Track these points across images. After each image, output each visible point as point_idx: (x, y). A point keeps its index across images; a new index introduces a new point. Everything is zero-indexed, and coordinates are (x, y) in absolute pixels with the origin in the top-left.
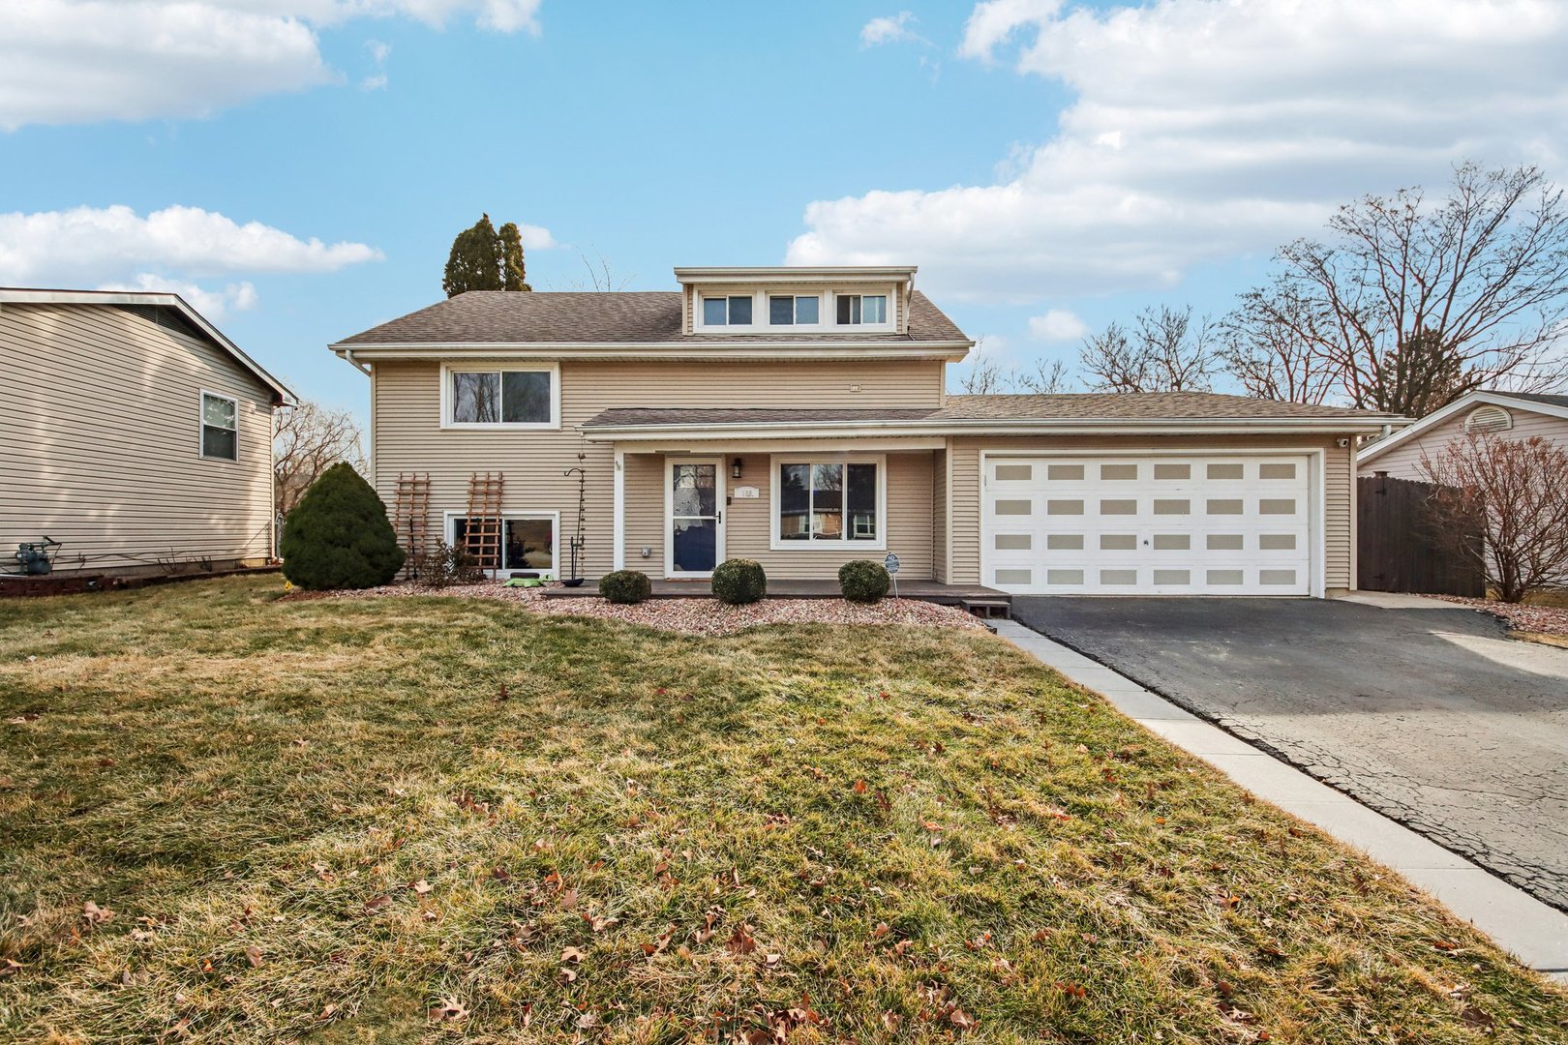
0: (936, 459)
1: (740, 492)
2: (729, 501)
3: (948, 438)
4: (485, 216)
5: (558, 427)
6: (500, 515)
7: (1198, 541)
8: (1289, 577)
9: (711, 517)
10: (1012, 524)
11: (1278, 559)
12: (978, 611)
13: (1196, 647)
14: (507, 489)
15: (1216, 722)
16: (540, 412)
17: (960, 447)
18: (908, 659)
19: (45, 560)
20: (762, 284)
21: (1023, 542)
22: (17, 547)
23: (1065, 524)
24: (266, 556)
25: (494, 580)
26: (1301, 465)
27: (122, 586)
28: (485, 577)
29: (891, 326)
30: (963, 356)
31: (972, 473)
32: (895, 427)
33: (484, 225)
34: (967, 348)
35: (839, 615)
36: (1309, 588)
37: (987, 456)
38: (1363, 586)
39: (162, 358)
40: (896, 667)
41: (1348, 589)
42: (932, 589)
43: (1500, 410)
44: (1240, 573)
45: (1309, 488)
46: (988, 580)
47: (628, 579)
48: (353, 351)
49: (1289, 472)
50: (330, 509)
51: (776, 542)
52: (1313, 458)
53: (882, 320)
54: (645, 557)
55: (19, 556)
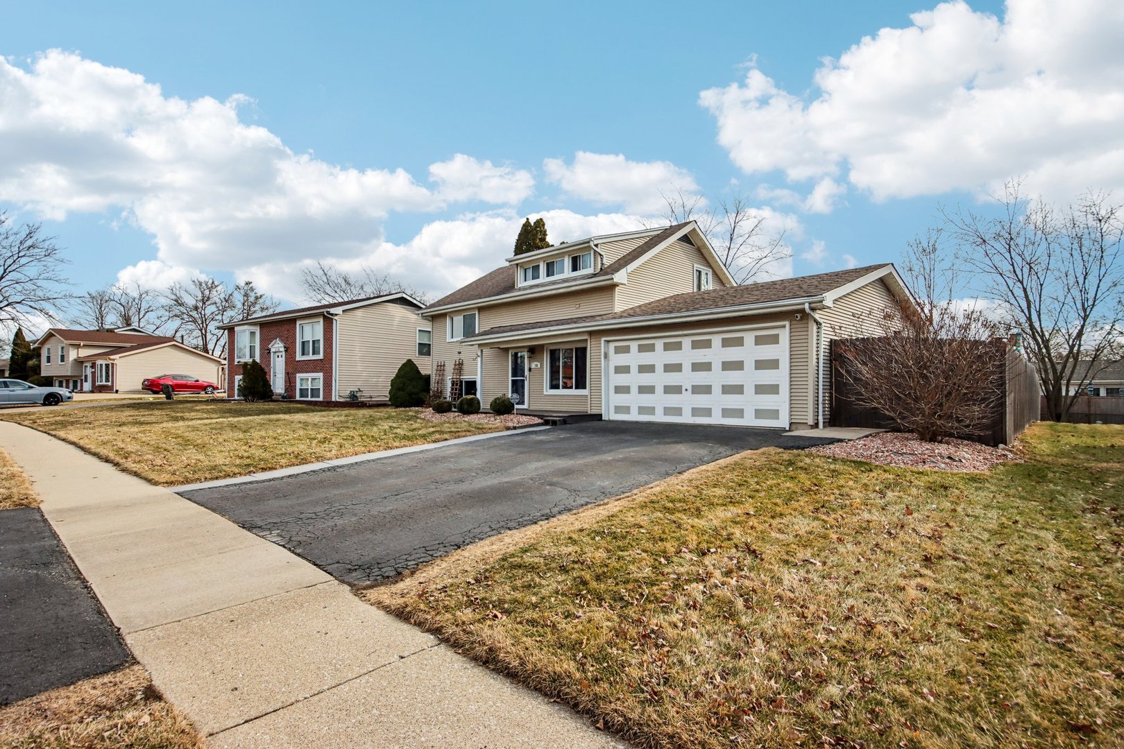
1: (533, 365)
2: (530, 370)
3: (589, 333)
6: (461, 379)
7: (717, 389)
8: (775, 414)
9: (524, 377)
11: (767, 401)
14: (465, 367)
16: (474, 332)
17: (593, 337)
19: (356, 397)
20: (539, 258)
21: (627, 390)
22: (349, 392)
23: (647, 379)
26: (782, 334)
37: (606, 342)
41: (806, 423)
44: (742, 410)
46: (609, 412)
49: (774, 340)
51: (547, 391)
53: (589, 266)
55: (350, 395)
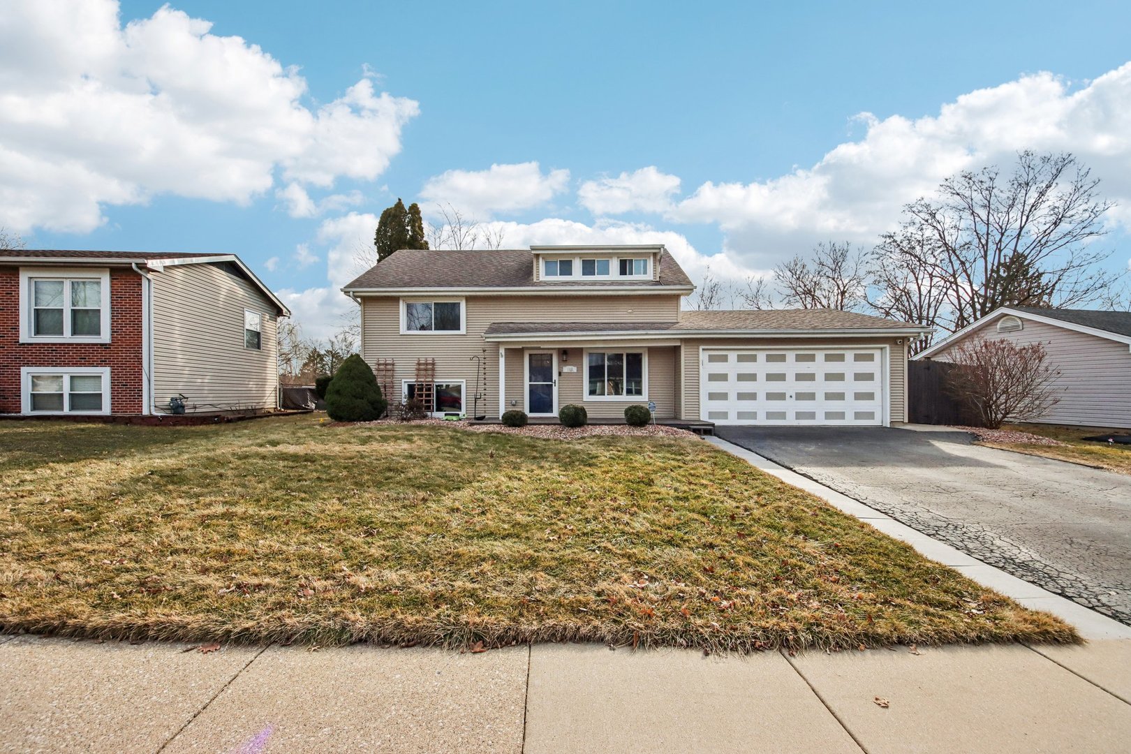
0: (676, 350)
1: (566, 369)
2: (560, 374)
3: (681, 340)
4: (400, 200)
5: (465, 333)
6: (434, 382)
7: (820, 396)
8: (871, 415)
9: (550, 383)
10: (717, 387)
11: (864, 406)
12: (696, 431)
13: (801, 446)
14: (437, 368)
15: (791, 469)
16: (455, 325)
17: (688, 344)
18: (659, 447)
19: (182, 407)
20: (579, 254)
21: (723, 396)
22: (169, 400)
23: (747, 387)
24: (274, 406)
25: (432, 418)
26: (877, 354)
27: (229, 421)
28: (427, 416)
29: (649, 276)
30: (690, 294)
31: (695, 359)
32: (653, 334)
33: (399, 205)
34: (692, 290)
35: (626, 432)
36: (882, 422)
37: (703, 350)
38: (911, 421)
39: (226, 291)
40: (655, 449)
41: (903, 422)
42: (674, 421)
43: (1016, 319)
44: (843, 413)
45: (882, 367)
46: (704, 417)
47: (517, 415)
48: (354, 292)
49: (870, 358)
50: (353, 379)
51: (587, 397)
52: (884, 350)
53: (645, 272)
54: (513, 405)
55: (171, 404)
